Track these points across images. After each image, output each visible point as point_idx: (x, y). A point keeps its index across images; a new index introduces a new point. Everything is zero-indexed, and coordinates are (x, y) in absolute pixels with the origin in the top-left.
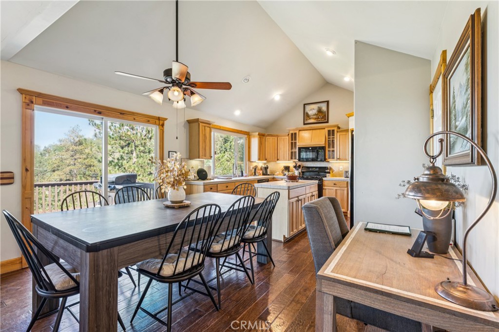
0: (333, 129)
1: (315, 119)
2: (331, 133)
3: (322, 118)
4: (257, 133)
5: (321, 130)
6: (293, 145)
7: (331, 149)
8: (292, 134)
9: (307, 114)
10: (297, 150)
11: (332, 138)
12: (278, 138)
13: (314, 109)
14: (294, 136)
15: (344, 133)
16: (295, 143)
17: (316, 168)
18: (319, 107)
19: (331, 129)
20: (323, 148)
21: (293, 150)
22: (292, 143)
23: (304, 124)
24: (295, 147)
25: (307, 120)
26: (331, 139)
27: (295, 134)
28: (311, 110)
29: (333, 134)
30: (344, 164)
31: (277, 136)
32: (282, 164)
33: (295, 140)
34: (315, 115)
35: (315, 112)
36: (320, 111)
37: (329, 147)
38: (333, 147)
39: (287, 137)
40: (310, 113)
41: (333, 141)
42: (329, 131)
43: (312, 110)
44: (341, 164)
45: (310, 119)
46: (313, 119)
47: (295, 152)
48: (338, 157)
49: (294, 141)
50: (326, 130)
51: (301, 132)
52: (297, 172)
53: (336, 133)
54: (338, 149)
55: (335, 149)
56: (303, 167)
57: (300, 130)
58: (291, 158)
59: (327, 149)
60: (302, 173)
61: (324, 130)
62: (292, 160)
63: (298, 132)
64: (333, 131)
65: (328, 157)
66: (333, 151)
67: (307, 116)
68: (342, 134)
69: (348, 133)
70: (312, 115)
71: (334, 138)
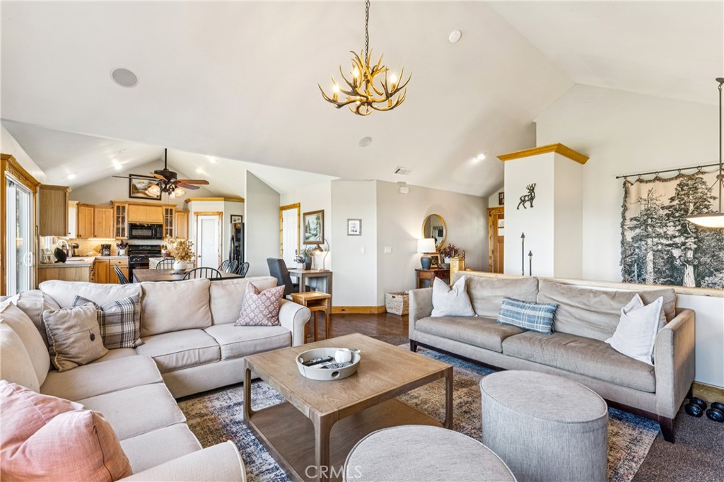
0: (171, 208)
2: (169, 212)
4: (76, 202)
5: (156, 207)
6: (119, 219)
7: (169, 228)
8: (118, 207)
9: (135, 186)
10: (126, 226)
12: (96, 210)
13: (143, 183)
14: (120, 209)
15: (183, 214)
16: (123, 218)
17: (148, 246)
19: (170, 208)
20: (161, 226)
21: (120, 226)
23: (130, 197)
24: (123, 222)
25: (133, 193)
26: (169, 218)
27: (124, 208)
29: (171, 214)
31: (94, 206)
32: (97, 242)
33: (123, 214)
34: (145, 189)
35: (144, 186)
37: (167, 225)
38: (171, 225)
39: (112, 210)
40: (138, 186)
41: (171, 220)
42: (167, 210)
43: (141, 184)
45: (138, 192)
46: (143, 193)
47: (123, 229)
48: (176, 235)
49: (121, 216)
50: (164, 208)
51: (131, 206)
52: (122, 252)
53: (174, 212)
54: (176, 228)
55: (173, 227)
56: (130, 246)
57: (129, 204)
58: (117, 236)
59: (164, 227)
60: (129, 251)
61: (160, 208)
62: (118, 238)
63: (127, 206)
64: (171, 210)
65: (164, 235)
66: (171, 230)
67: (134, 189)
68: (181, 214)
69: (186, 214)
70: (142, 189)
71: (172, 217)
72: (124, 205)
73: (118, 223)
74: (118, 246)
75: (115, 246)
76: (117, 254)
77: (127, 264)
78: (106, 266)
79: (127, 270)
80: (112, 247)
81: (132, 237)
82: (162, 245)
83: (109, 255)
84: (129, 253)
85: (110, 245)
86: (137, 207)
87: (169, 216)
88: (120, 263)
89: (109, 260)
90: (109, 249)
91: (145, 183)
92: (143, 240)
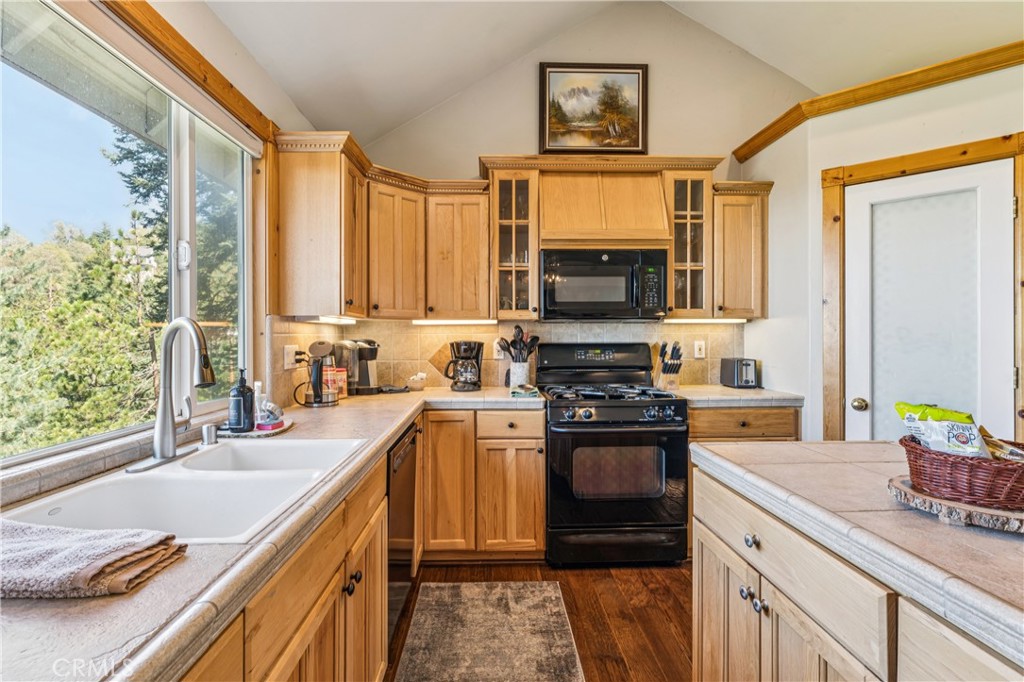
0: (697, 175)
1: (593, 135)
2: (687, 195)
3: (621, 136)
4: (341, 137)
5: (641, 180)
6: (511, 240)
7: (689, 266)
8: (505, 186)
9: (557, 108)
10: (532, 264)
11: (693, 217)
12: (433, 200)
13: (585, 92)
14: (513, 198)
15: (743, 199)
16: (523, 231)
17: (604, 347)
18: (606, 87)
19: (690, 176)
20: (656, 258)
21: (513, 265)
22: (505, 231)
23: (542, 149)
24: (523, 246)
25: (554, 135)
26: (689, 221)
27: (523, 186)
28: (574, 93)
29: (698, 202)
30: (707, 331)
31: (423, 187)
32: (438, 334)
33: (523, 212)
34: (592, 116)
35: (589, 104)
36: (611, 102)
37: (681, 258)
38: (696, 258)
39: (482, 200)
40: (570, 106)
41: (697, 229)
42: (680, 185)
43: (578, 95)
44: (698, 331)
45: (570, 132)
46: (583, 133)
47: (522, 275)
48: (718, 301)
49: (513, 222)
50: (670, 177)
51: (549, 180)
52: (520, 372)
53: (707, 191)
54: (715, 265)
55: (705, 264)
56: (547, 348)
57: (543, 172)
58: (502, 306)
59: (672, 265)
60: (541, 370)
61: (653, 181)
62: (505, 314)
63: (533, 177)
64: (697, 185)
65: (671, 301)
66: (696, 275)
67: (554, 120)
68: (734, 203)
69: (756, 200)
70: (580, 116)
71: (700, 217)
72: (524, 175)
73: (504, 255)
74: (505, 347)
75: (496, 347)
76: (502, 378)
77: (541, 433)
78: (464, 438)
79: (542, 458)
80: (485, 350)
81: (553, 310)
82: (651, 342)
83: (476, 386)
84: (541, 379)
85: (480, 345)
86: (569, 180)
87: (689, 213)
88: (512, 426)
89: (475, 411)
90: (477, 363)
91: (590, 91)
92: (586, 325)
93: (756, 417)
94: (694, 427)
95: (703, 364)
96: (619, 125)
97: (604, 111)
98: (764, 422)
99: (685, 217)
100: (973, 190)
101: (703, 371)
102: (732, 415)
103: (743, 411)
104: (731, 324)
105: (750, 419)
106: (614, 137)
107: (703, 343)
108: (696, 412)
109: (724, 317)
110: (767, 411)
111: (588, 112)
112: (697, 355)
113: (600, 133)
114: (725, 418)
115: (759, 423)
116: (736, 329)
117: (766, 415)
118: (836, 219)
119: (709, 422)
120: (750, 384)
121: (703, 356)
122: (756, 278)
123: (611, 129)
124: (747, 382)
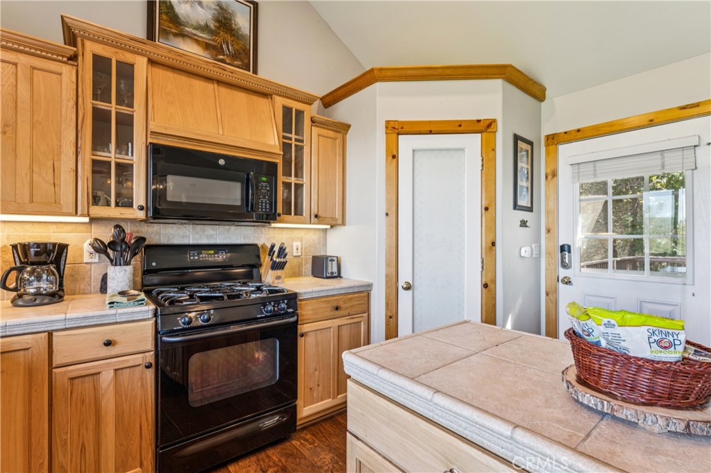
0: (300, 106)
2: (290, 121)
3: (234, 57)
5: (254, 98)
7: (293, 180)
8: (101, 63)
9: (168, 6)
10: (138, 158)
11: (296, 140)
13: (199, 3)
14: (113, 79)
15: (331, 133)
16: (126, 123)
18: (220, 7)
19: (295, 105)
20: (270, 169)
21: (111, 155)
24: (125, 141)
26: (293, 142)
27: (127, 72)
29: (300, 129)
30: (302, 234)
33: (126, 97)
36: (225, 22)
38: (300, 172)
40: (183, 10)
41: (299, 149)
42: (287, 111)
43: (192, 4)
44: (296, 234)
45: (183, 35)
47: (124, 170)
48: (314, 211)
49: (112, 107)
50: (279, 102)
51: (160, 73)
52: (120, 277)
53: (307, 122)
54: (312, 180)
55: (305, 180)
56: (154, 249)
57: (152, 62)
58: (96, 200)
59: (281, 178)
61: (263, 102)
62: (98, 211)
63: (141, 64)
64: (300, 113)
65: (280, 210)
66: (299, 187)
67: (164, 17)
68: (326, 135)
69: (339, 136)
70: (195, 24)
71: (302, 141)
72: (128, 57)
73: (100, 140)
74: (101, 248)
75: (87, 247)
76: (96, 284)
77: (149, 344)
79: (150, 374)
80: (71, 254)
81: (160, 210)
82: (260, 243)
83: (56, 296)
84: (148, 286)
85: (63, 248)
86: (183, 79)
87: (293, 136)
88: (108, 343)
89: (50, 334)
90: (58, 269)
91: (205, 4)
92: (199, 227)
93: (345, 302)
94: (302, 315)
95: (300, 260)
96: (232, 46)
97: (219, 28)
98: (349, 304)
99: (290, 139)
100: (463, 150)
101: (299, 266)
102: (329, 301)
103: (336, 298)
104: (319, 229)
105: (341, 304)
106: (228, 56)
107: (299, 244)
108: (303, 302)
109: (318, 224)
110: (351, 296)
111: (202, 23)
112: (295, 254)
113: (214, 47)
114: (324, 305)
115: (346, 305)
116: (322, 234)
117: (351, 299)
118: (394, 157)
119: (313, 310)
120: (335, 275)
121: (299, 254)
122: (339, 195)
123: (224, 47)
124: (332, 273)
